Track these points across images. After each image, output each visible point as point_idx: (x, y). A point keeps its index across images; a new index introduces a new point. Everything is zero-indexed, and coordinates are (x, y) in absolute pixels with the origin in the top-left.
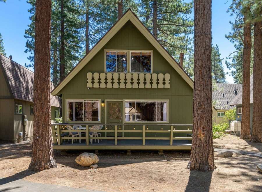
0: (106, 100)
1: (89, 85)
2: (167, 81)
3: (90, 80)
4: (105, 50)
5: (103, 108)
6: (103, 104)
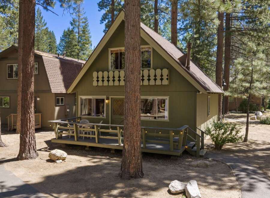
0: (110, 97)
1: (95, 84)
2: (165, 77)
3: (95, 79)
4: (109, 49)
5: (107, 105)
6: (107, 101)
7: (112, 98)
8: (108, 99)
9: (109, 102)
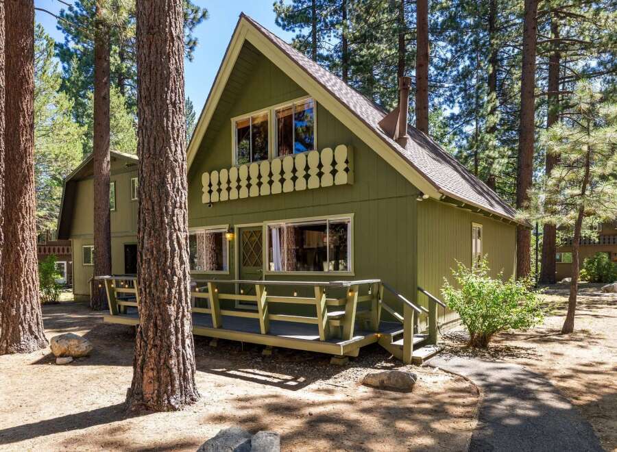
0: (236, 226)
1: (205, 198)
2: (341, 166)
3: (206, 188)
4: (232, 120)
5: (231, 242)
6: (229, 236)
7: (240, 229)
8: (231, 230)
9: (233, 238)
